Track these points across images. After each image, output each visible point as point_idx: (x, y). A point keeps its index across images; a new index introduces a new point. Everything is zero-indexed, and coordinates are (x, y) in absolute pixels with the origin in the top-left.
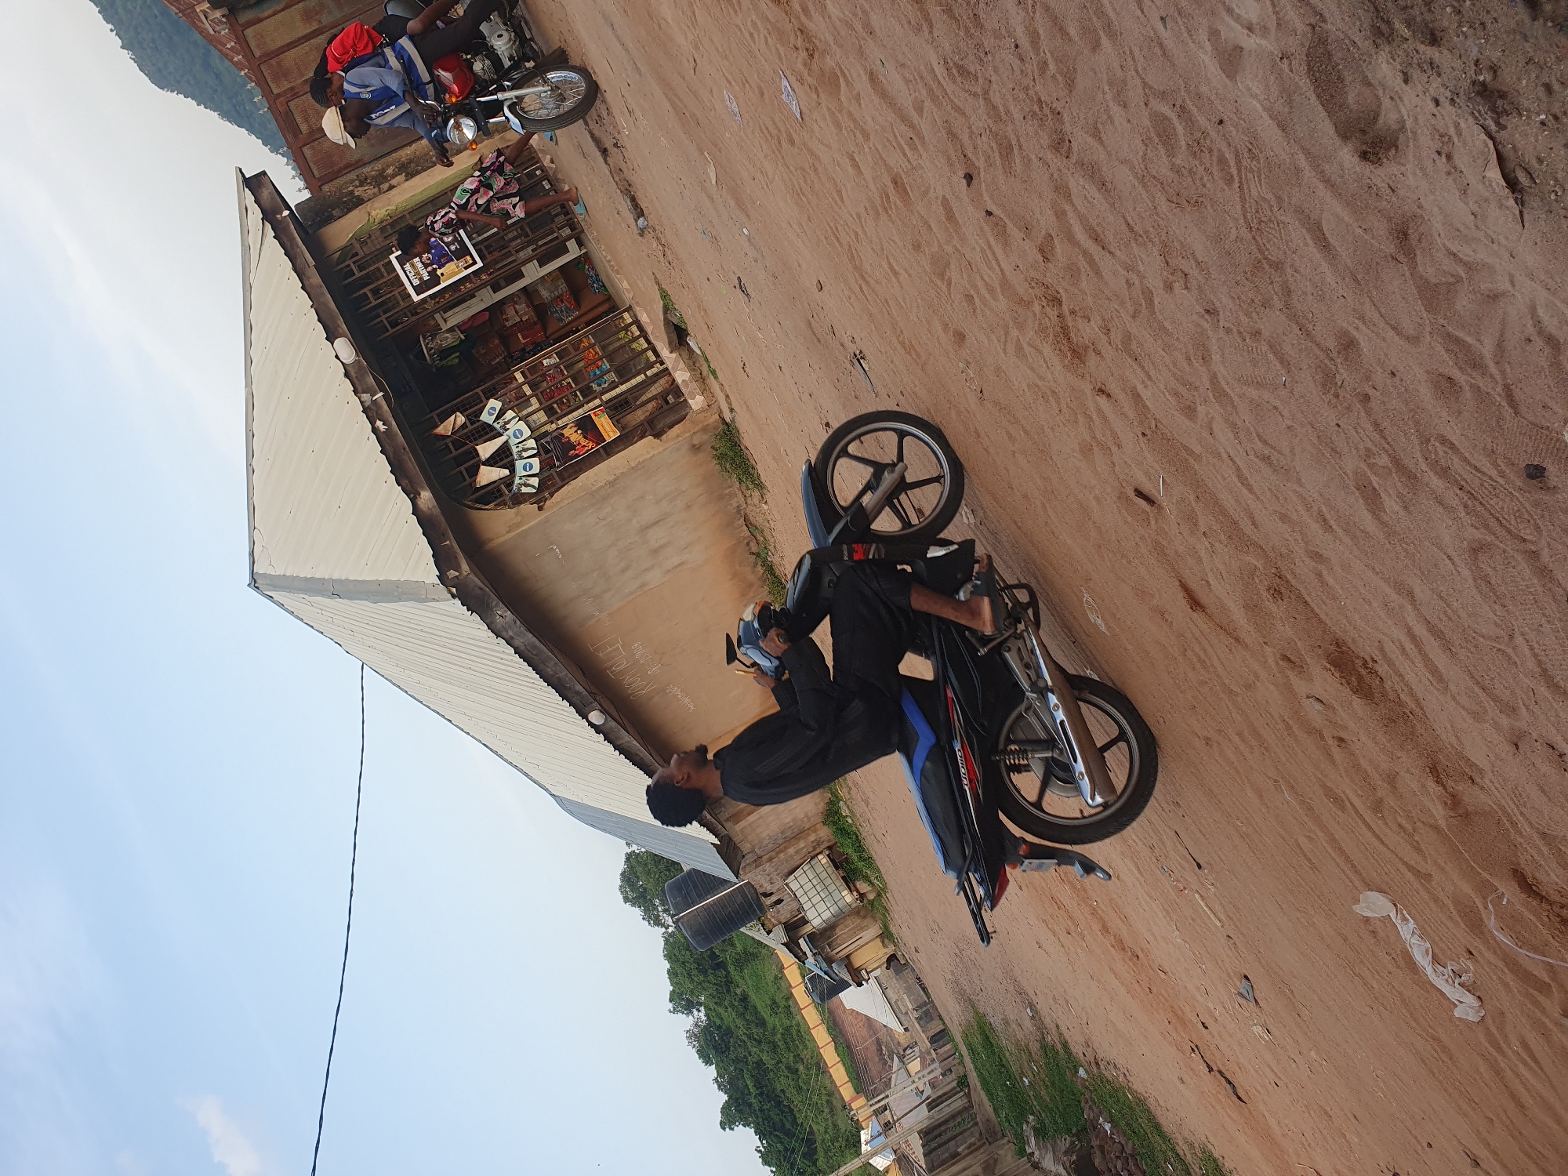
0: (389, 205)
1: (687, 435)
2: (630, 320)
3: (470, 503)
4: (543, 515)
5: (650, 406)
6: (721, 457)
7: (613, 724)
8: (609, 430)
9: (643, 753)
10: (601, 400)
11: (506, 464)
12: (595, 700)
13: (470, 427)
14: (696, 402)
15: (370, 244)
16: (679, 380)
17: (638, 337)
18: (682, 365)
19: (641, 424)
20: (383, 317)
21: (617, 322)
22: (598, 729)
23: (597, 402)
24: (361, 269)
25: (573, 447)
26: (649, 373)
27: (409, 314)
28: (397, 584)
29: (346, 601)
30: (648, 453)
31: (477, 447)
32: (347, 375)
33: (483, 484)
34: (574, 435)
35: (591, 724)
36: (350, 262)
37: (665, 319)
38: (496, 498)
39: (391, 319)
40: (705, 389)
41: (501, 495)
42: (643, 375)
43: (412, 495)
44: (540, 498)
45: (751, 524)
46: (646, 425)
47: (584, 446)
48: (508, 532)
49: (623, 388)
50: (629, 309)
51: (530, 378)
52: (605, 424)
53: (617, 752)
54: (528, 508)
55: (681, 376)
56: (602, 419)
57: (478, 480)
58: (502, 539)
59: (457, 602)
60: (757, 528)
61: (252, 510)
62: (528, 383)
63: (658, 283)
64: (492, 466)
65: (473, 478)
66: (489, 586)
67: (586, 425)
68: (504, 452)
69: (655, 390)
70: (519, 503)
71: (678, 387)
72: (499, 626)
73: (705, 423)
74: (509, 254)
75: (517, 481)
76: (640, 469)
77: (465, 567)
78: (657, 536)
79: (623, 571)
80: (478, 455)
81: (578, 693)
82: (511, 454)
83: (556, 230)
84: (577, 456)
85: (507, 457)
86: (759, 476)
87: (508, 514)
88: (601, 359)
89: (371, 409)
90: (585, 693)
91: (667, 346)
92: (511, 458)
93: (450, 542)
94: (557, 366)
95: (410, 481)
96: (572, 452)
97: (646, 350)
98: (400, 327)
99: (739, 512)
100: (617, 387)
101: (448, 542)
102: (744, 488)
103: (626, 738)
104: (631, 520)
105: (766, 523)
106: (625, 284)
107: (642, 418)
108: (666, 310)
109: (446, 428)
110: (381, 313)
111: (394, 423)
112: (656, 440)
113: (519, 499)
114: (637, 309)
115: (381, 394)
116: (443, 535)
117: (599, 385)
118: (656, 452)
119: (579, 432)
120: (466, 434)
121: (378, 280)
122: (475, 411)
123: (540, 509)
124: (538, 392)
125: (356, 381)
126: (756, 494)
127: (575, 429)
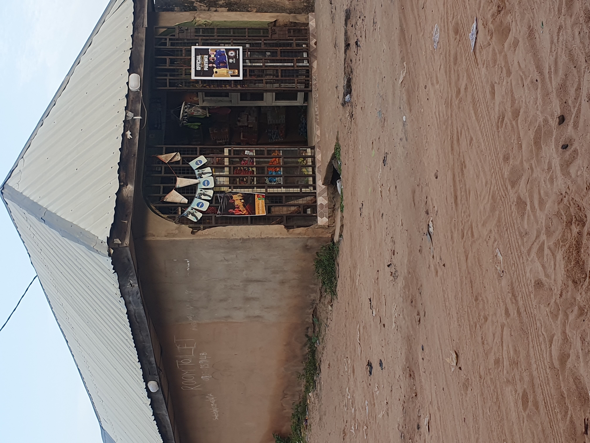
0: (209, 19)
1: (306, 236)
2: (310, 154)
3: (154, 208)
4: (192, 237)
5: (293, 208)
6: (319, 263)
7: (161, 397)
8: (260, 209)
9: (170, 429)
10: (266, 190)
11: (189, 197)
12: (159, 375)
13: (181, 165)
14: (322, 221)
15: (185, 33)
16: (319, 203)
17: (309, 166)
18: (325, 194)
19: (282, 216)
20: (168, 78)
21: (302, 151)
22: (150, 395)
23: (263, 190)
24: (172, 44)
25: (234, 207)
26: (304, 190)
27: (184, 84)
28: (82, 232)
29: (47, 227)
30: (276, 234)
31: (178, 178)
32: (127, 96)
33: (168, 200)
34: (238, 201)
35: (147, 388)
36: (168, 37)
37: (330, 162)
38: (171, 213)
39: (171, 81)
40: (332, 216)
41: (176, 213)
42: (299, 189)
43: (122, 184)
44: (196, 226)
45: (316, 316)
46: (285, 218)
47: (240, 211)
48: (165, 236)
49: (283, 190)
50: (313, 148)
51: (232, 155)
52: (260, 206)
53: (153, 418)
54: (186, 228)
55: (322, 200)
56: (260, 201)
57: (167, 197)
58: (158, 238)
59: (110, 260)
60: (318, 321)
61: (28, 146)
62: (229, 158)
63: (337, 139)
64: (180, 194)
65: (164, 195)
66: (135, 262)
67: (249, 200)
68: (192, 190)
69: (300, 201)
70: (183, 224)
71: (316, 206)
72: (126, 290)
73: (320, 236)
74: (261, 81)
75: (189, 209)
76: (267, 242)
77: (127, 241)
78: (253, 290)
79: (221, 301)
80: (175, 183)
81: (150, 363)
82: (195, 193)
83: (296, 82)
84: (233, 214)
85: (192, 193)
86: (336, 286)
87: (172, 225)
88: (280, 167)
89: (129, 122)
90: (154, 365)
91: (323, 179)
92: (193, 195)
93: (128, 223)
94: (252, 157)
95: (126, 175)
96: (231, 210)
97: (310, 176)
98: (175, 88)
99: (312, 304)
100: (280, 187)
101: (126, 222)
102: (323, 290)
103: (164, 412)
104: (243, 270)
105: (325, 320)
106: (318, 133)
107: (285, 213)
108: (334, 157)
109: (166, 158)
110: (168, 75)
111: (137, 137)
112: (285, 230)
113: (184, 220)
114: (317, 150)
115: (140, 118)
116: (127, 216)
117: (270, 182)
118: (281, 237)
119: (243, 201)
120: (175, 167)
121: (177, 56)
122: (189, 158)
123: (193, 233)
124: (232, 166)
125: (130, 103)
126: (329, 297)
127: (241, 198)
